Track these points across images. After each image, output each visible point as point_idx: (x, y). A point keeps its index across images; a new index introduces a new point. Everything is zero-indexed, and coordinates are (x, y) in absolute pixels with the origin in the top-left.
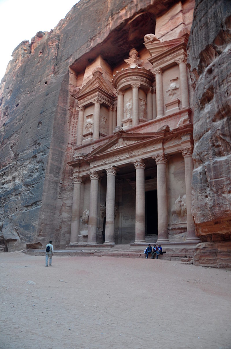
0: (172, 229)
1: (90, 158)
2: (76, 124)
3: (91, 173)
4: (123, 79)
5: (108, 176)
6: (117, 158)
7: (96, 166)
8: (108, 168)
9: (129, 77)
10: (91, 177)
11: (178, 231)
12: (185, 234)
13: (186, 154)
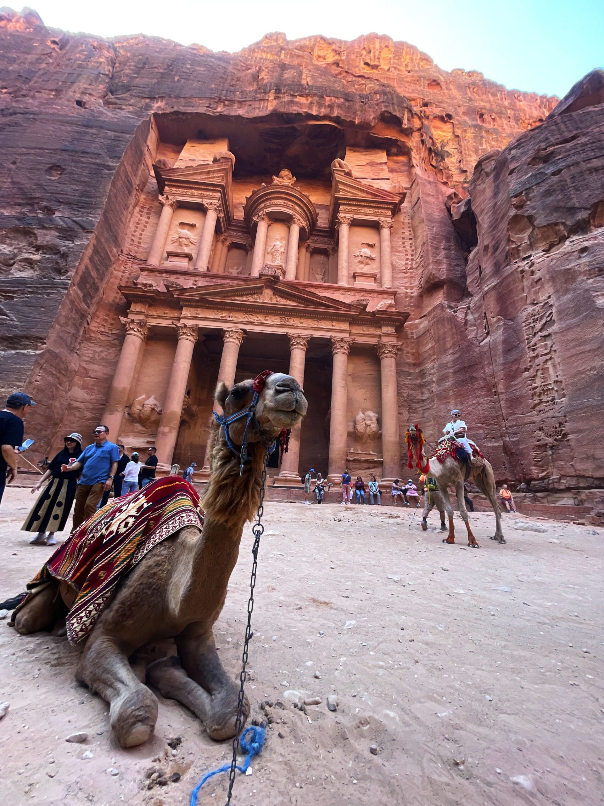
0: (354, 461)
1: (189, 297)
2: (145, 226)
3: (185, 326)
5: (225, 345)
6: (255, 318)
7: (199, 316)
8: (233, 329)
10: (184, 333)
11: (364, 464)
12: (376, 471)
13: (390, 351)
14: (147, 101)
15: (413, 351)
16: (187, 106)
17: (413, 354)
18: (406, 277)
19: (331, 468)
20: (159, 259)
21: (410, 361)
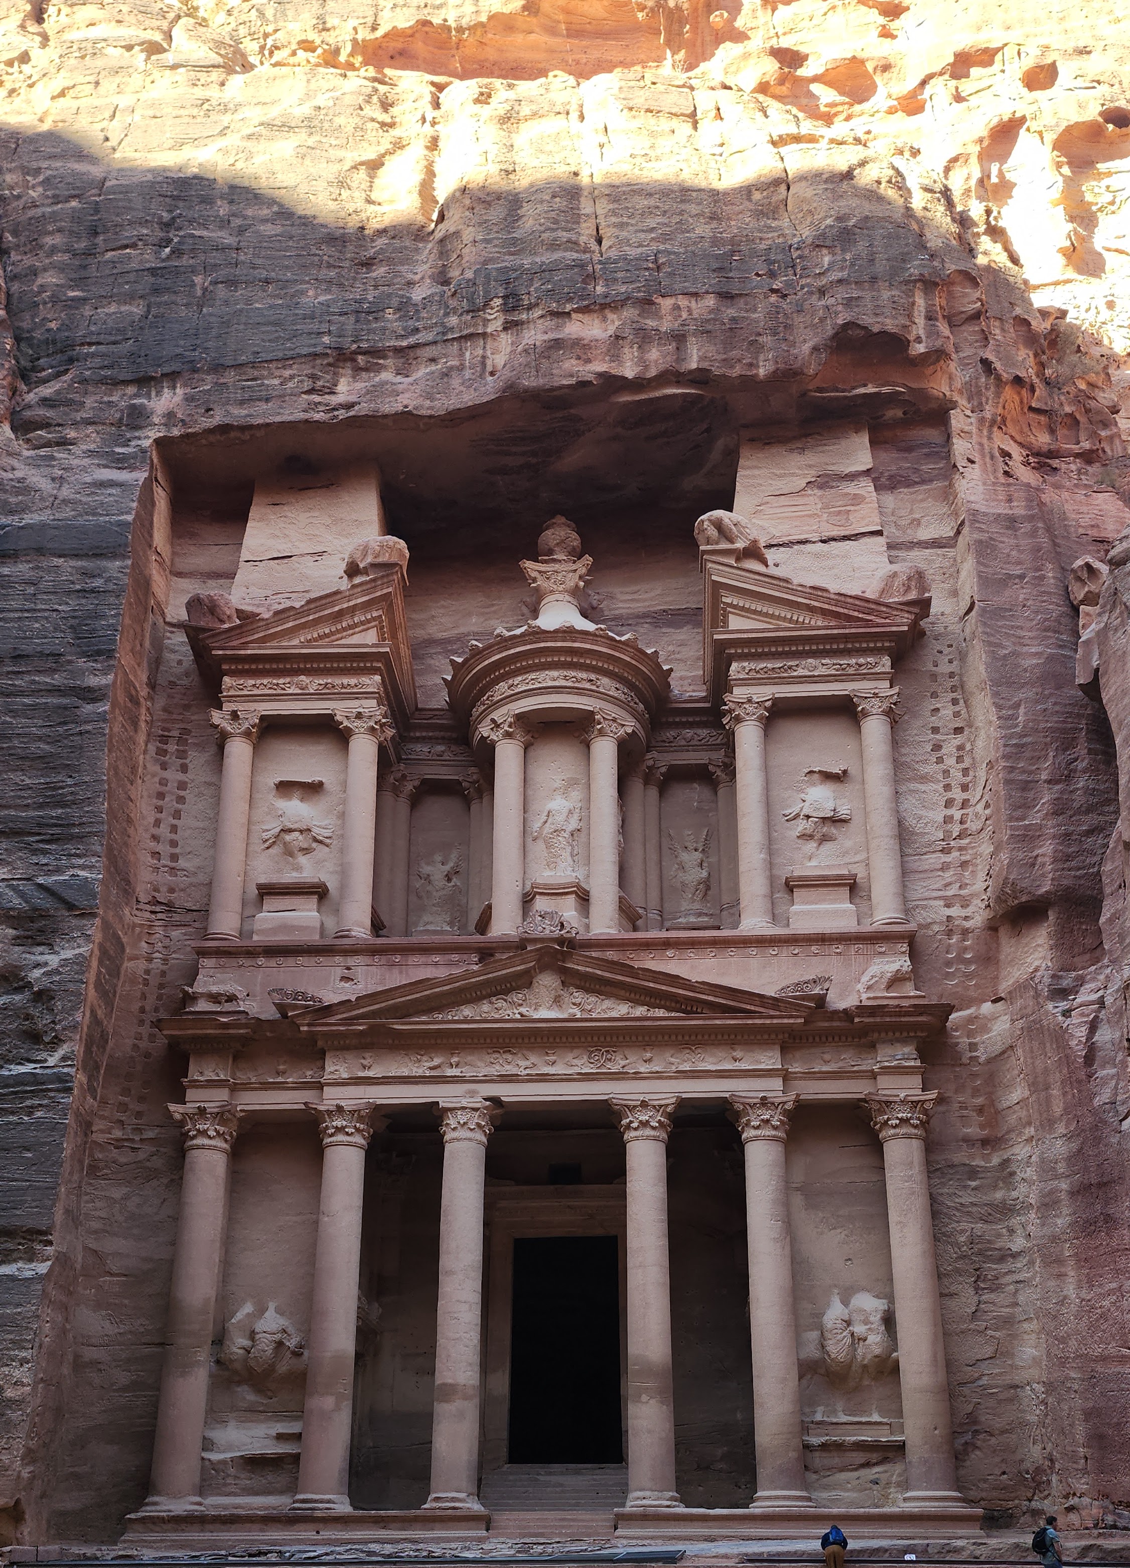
0: (824, 1447)
1: (342, 1028)
2: (181, 800)
3: (340, 1109)
4: (555, 673)
5: (448, 1148)
6: (519, 1065)
7: (370, 1074)
8: (464, 1103)
9: (584, 675)
10: (339, 1130)
11: (854, 1454)
12: (892, 1471)
13: (904, 1121)
14: (131, 390)
15: (980, 1101)
16: (251, 400)
17: (980, 1110)
18: (945, 867)
19: (763, 1472)
20: (238, 907)
21: (973, 1131)
